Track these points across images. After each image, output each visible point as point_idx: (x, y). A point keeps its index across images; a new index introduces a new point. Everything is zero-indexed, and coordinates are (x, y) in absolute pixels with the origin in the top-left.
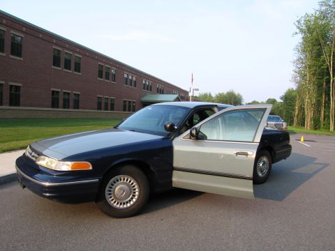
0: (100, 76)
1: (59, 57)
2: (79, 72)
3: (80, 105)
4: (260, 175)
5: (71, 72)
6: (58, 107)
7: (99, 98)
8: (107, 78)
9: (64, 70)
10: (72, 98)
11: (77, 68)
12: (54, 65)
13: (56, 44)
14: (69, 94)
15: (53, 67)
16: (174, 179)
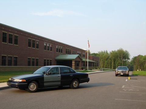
0: (29, 45)
1: (6, 37)
2: (17, 44)
3: (18, 63)
4: (75, 86)
5: (12, 44)
6: (5, 65)
7: (28, 58)
8: (34, 46)
9: (9, 44)
10: (13, 59)
11: (16, 42)
12: (3, 41)
13: (4, 30)
14: (11, 57)
15: (3, 43)
16: (44, 85)
